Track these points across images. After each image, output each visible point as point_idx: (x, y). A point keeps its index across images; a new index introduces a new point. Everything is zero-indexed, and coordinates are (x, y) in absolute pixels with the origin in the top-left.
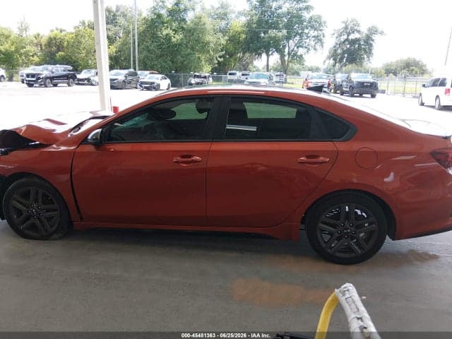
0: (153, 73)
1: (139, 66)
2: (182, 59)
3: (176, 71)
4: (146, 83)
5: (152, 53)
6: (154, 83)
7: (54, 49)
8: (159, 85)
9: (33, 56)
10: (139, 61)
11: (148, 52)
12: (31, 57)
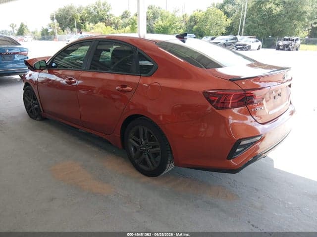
0: (251, 38)
1: (244, 33)
2: (279, 26)
3: (273, 36)
4: (240, 45)
5: (254, 23)
6: (246, 45)
7: (193, 23)
8: (250, 46)
9: (180, 29)
10: (245, 29)
11: (253, 22)
12: (179, 30)
